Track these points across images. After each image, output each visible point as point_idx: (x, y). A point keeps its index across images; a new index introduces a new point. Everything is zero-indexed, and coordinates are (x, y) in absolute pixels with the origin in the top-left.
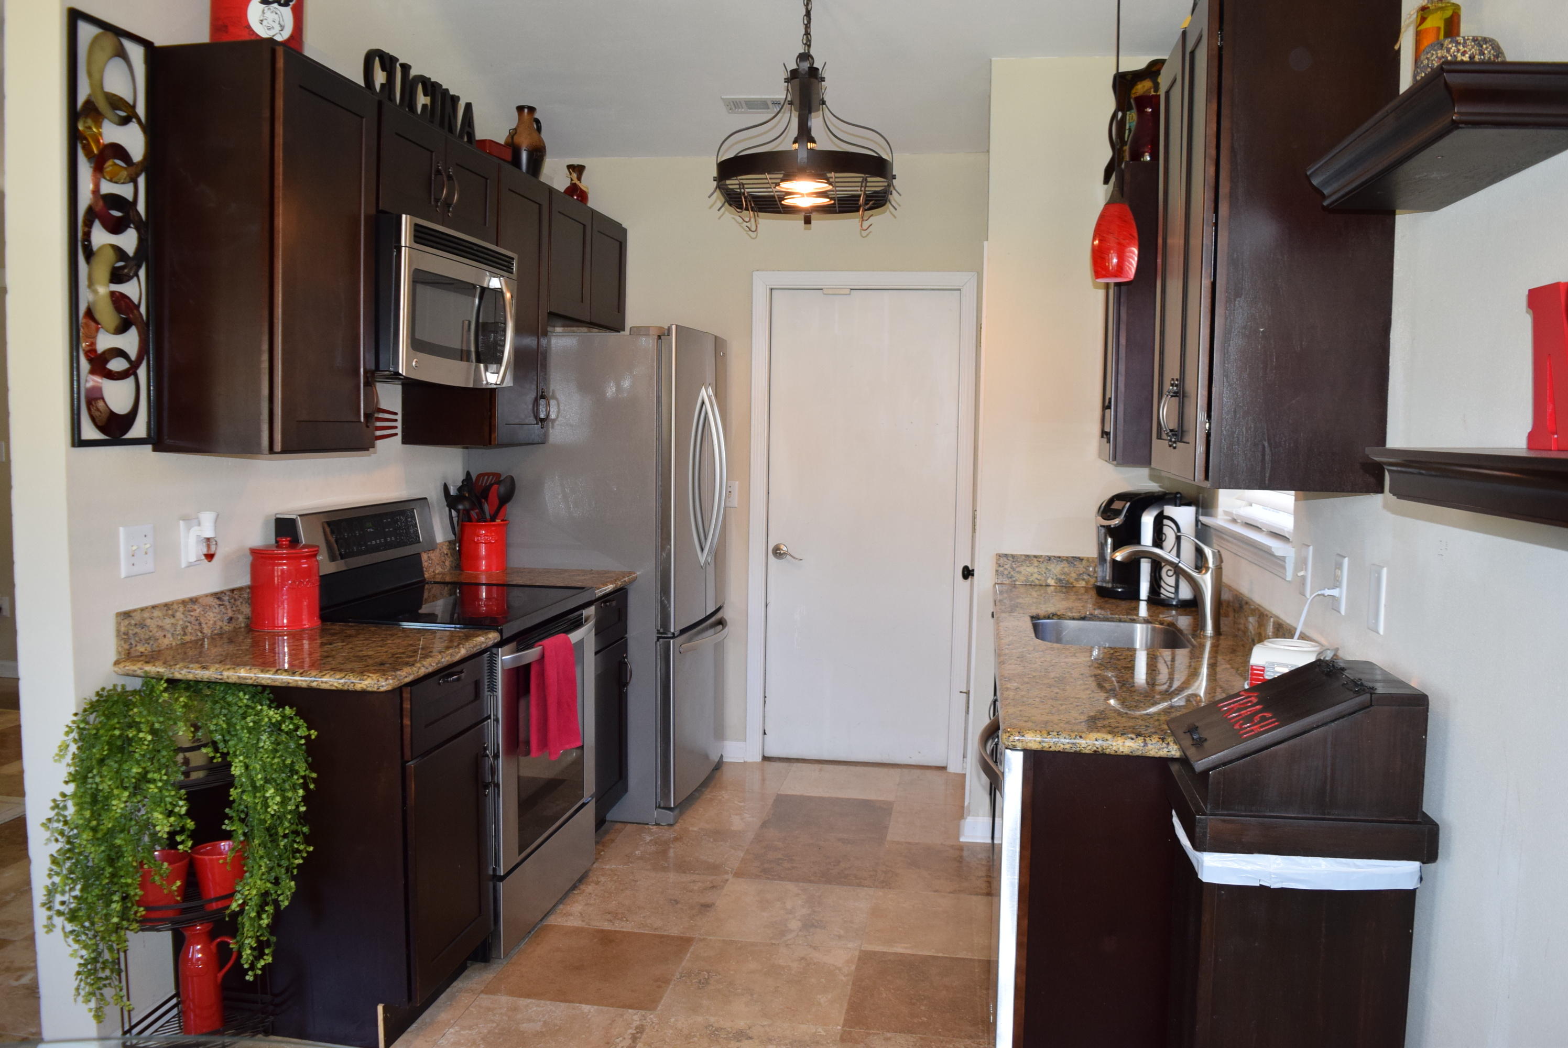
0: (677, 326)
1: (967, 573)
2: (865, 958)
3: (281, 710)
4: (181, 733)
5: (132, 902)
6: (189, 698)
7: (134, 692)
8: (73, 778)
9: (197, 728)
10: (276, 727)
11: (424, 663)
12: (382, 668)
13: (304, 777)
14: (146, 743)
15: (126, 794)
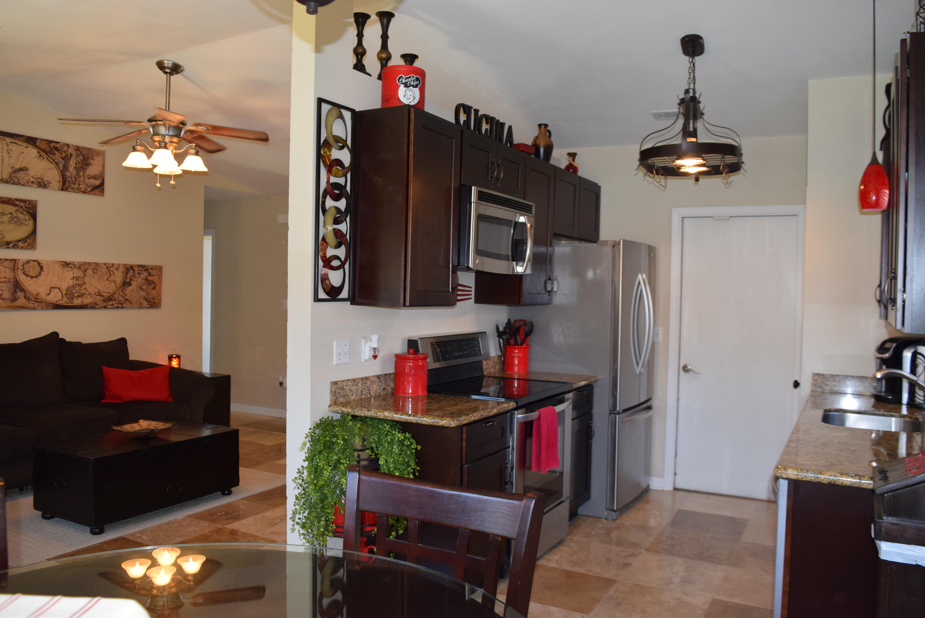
0: (624, 240)
1: (796, 384)
2: (715, 603)
3: (404, 434)
4: (357, 442)
5: (330, 522)
6: (361, 425)
7: (337, 420)
8: (307, 459)
9: (364, 440)
10: (401, 442)
11: (474, 415)
12: (452, 415)
13: (413, 469)
14: (341, 445)
15: (330, 468)
